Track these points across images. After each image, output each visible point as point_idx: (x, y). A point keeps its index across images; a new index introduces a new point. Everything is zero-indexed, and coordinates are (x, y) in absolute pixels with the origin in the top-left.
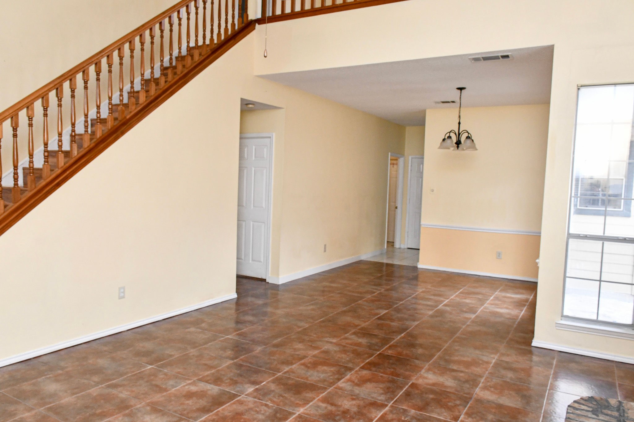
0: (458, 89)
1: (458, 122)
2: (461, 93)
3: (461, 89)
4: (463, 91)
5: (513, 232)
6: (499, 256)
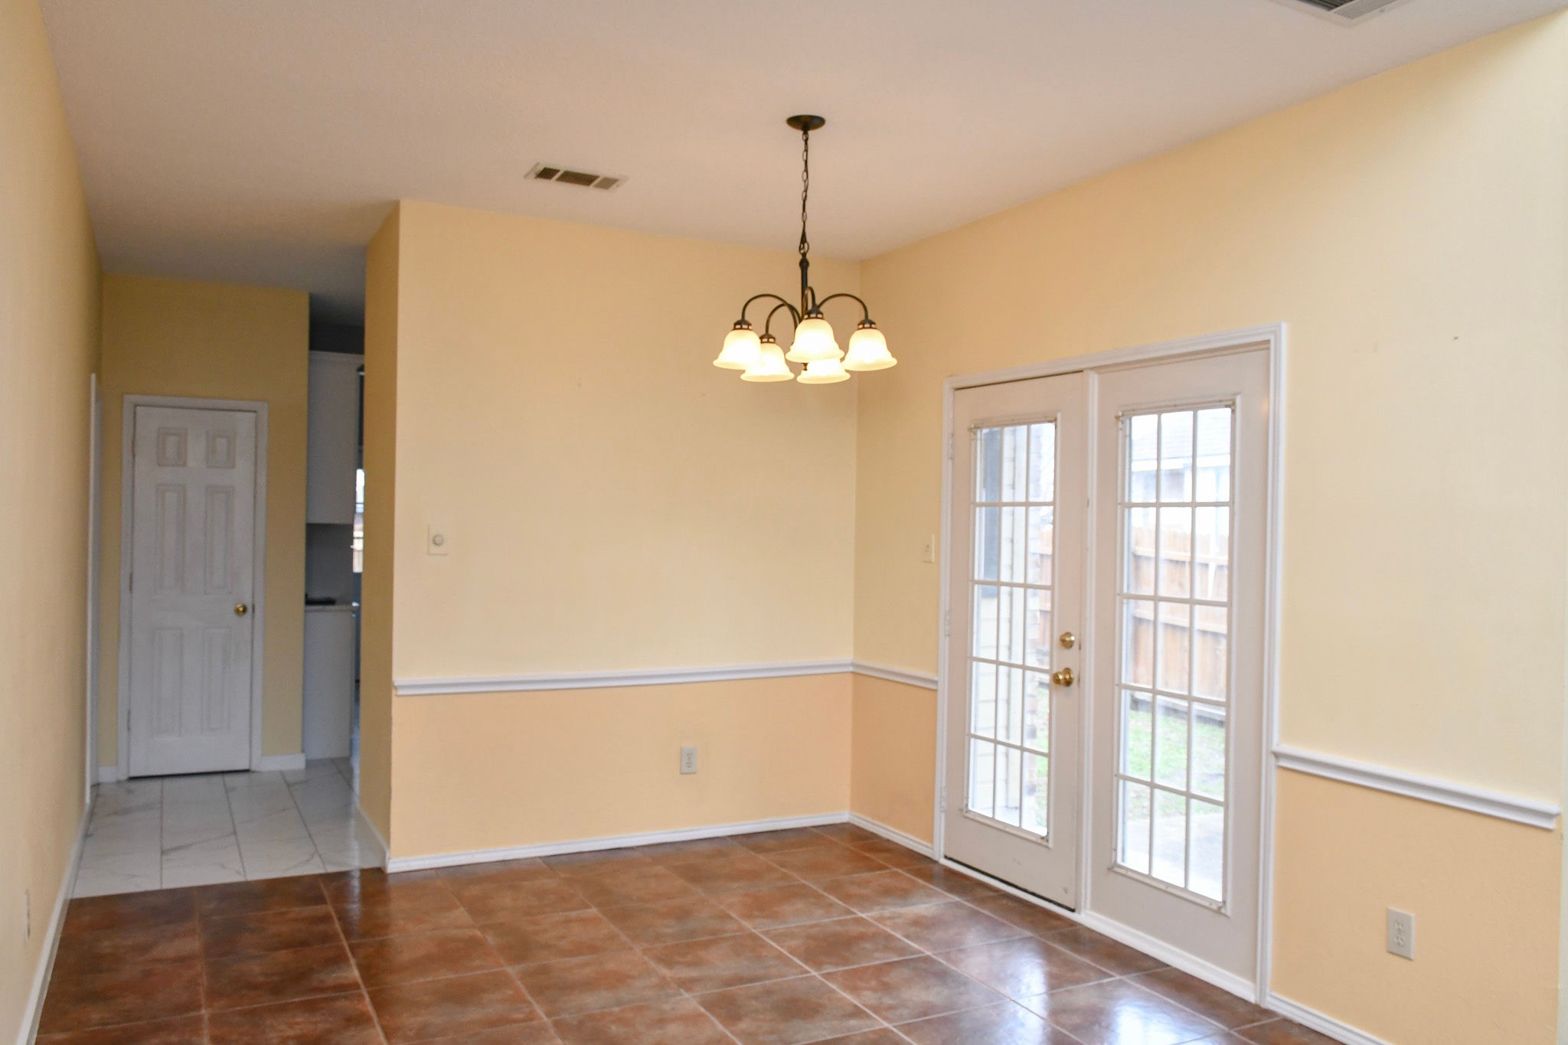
2: (806, 140)
3: (805, 123)
4: (811, 131)
6: (687, 763)
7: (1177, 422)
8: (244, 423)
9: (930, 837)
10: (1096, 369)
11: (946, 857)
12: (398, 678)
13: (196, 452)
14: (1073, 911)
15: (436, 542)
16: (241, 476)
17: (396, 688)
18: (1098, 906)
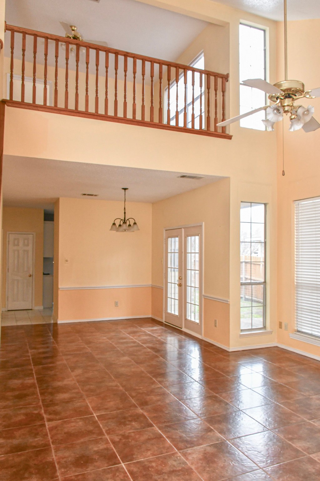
0: (123, 189)
1: (124, 212)
2: (125, 192)
3: (125, 189)
4: (126, 190)
5: (126, 286)
6: (116, 304)
7: (193, 238)
8: (31, 237)
9: (162, 318)
10: (184, 228)
11: (165, 322)
12: (60, 287)
13: (21, 243)
14: (181, 328)
15: (67, 261)
16: (30, 248)
17: (59, 289)
18: (186, 327)
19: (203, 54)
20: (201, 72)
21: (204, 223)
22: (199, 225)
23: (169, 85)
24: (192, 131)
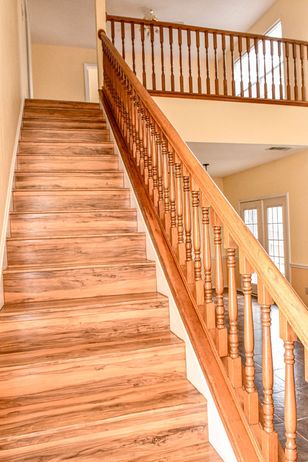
0: (204, 165)
2: (206, 168)
4: (207, 166)
7: (275, 209)
10: (263, 200)
19: (280, 23)
20: (279, 41)
21: (288, 193)
22: (283, 195)
23: (240, 56)
24: (273, 102)
